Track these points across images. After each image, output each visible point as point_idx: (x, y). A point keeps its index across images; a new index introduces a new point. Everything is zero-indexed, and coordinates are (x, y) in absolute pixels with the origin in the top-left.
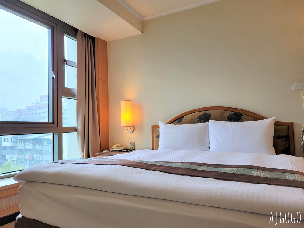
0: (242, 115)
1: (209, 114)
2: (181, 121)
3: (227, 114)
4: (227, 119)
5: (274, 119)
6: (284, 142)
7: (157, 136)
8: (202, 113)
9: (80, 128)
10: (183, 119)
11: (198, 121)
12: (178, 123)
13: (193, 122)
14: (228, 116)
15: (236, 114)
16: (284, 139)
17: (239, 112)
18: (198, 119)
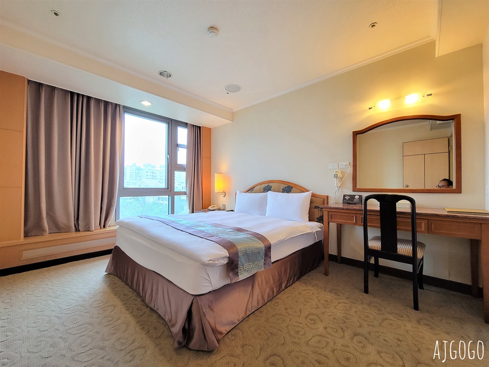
0: (293, 188)
1: (271, 186)
2: (253, 191)
3: (283, 186)
4: (282, 191)
5: (312, 192)
6: (319, 212)
8: (266, 185)
9: (188, 192)
13: (260, 191)
14: (283, 188)
15: (289, 186)
16: (319, 209)
17: (291, 185)
18: (263, 189)
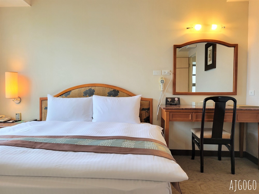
0: (119, 92)
1: (94, 90)
2: (69, 95)
3: (108, 90)
4: (108, 95)
5: (141, 96)
6: (146, 113)
7: (45, 108)
8: (88, 88)
10: (71, 93)
11: (84, 95)
12: (66, 97)
13: (79, 96)
14: (109, 92)
15: (114, 91)
16: (146, 111)
17: (117, 89)
18: (84, 93)
